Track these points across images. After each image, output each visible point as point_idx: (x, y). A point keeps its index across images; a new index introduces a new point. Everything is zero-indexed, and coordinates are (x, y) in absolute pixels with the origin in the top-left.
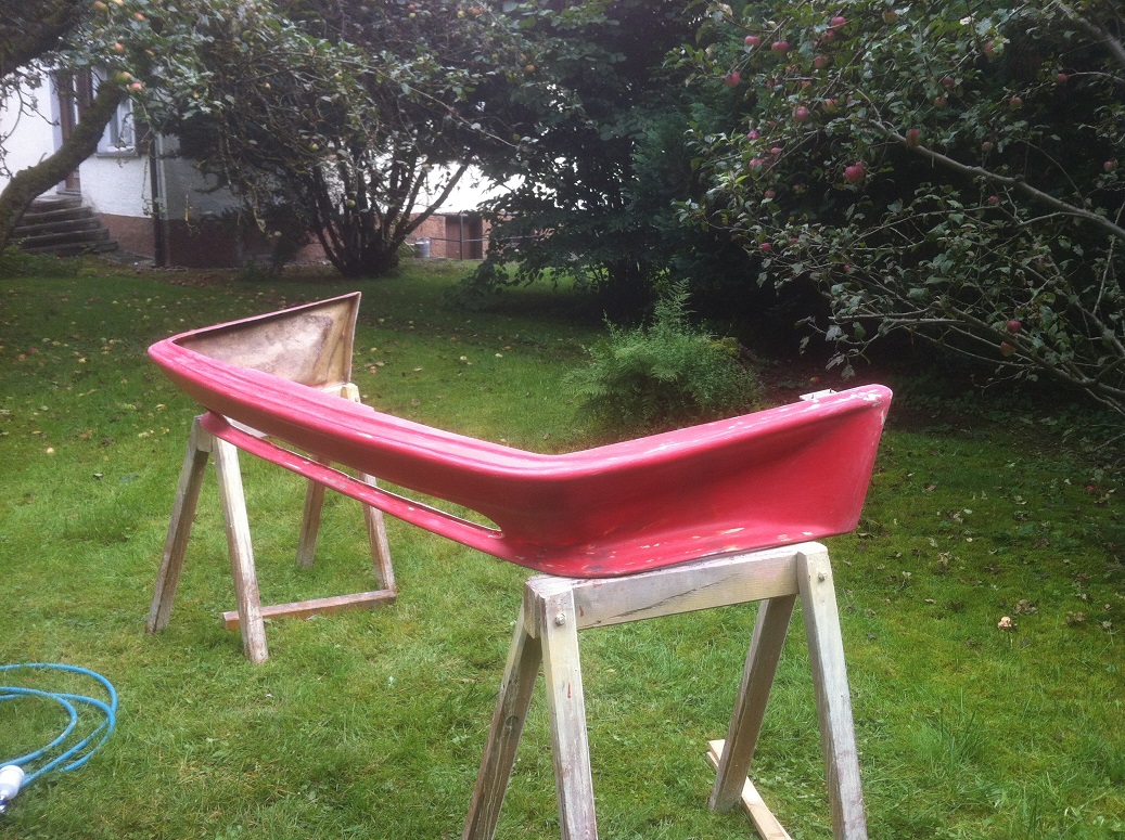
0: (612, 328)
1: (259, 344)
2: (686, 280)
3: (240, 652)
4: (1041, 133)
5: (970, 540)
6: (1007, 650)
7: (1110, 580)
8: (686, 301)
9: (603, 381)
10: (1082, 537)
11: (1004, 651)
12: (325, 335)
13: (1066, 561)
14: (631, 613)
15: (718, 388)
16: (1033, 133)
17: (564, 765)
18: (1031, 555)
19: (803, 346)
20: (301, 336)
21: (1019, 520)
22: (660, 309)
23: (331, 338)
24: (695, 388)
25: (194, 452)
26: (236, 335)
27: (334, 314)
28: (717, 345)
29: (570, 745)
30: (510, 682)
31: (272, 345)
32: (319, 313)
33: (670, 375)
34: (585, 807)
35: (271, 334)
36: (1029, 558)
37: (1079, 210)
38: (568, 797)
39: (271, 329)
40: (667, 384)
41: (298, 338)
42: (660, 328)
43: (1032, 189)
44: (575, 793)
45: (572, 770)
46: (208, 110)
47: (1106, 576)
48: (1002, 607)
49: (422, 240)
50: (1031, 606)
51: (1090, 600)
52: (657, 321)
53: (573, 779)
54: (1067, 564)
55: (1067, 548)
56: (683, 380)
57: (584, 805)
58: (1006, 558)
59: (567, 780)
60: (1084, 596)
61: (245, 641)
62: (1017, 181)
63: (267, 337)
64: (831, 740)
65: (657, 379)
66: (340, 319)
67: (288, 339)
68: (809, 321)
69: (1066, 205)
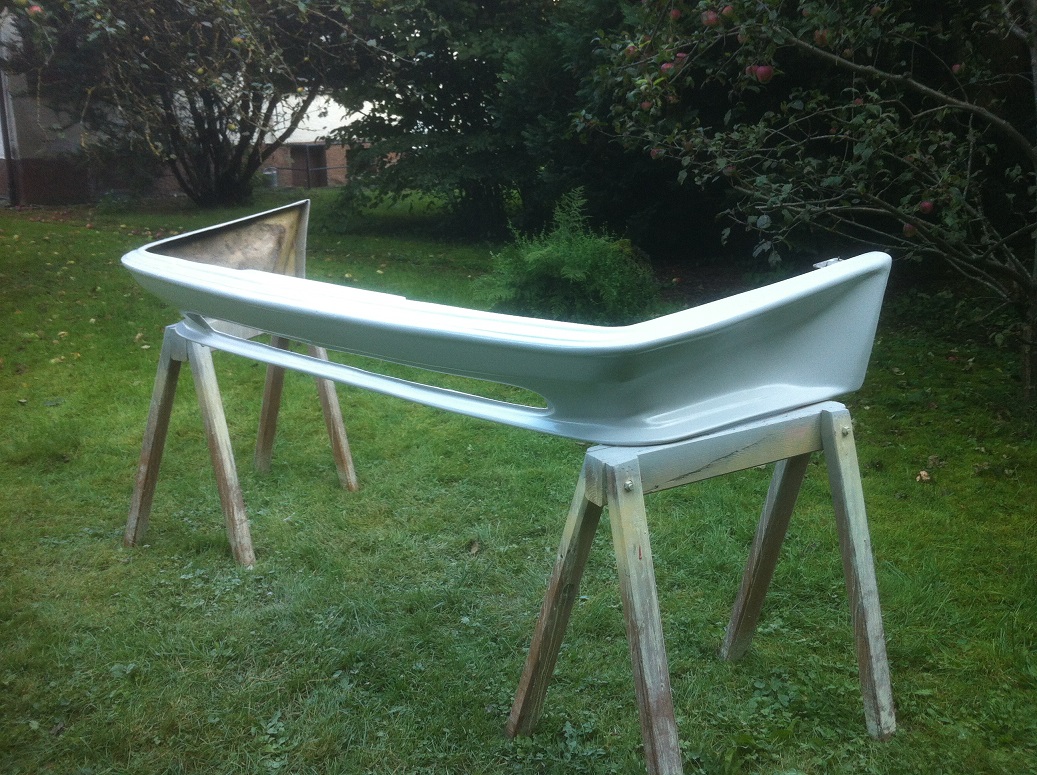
0: (517, 234)
1: (221, 253)
2: (581, 188)
3: (227, 556)
4: (926, 33)
5: (868, 408)
6: (933, 499)
7: (999, 435)
8: (583, 206)
9: (512, 285)
10: (964, 399)
11: (930, 501)
12: (279, 242)
13: (957, 420)
14: (684, 476)
15: (622, 286)
16: (920, 33)
17: (639, 623)
18: (925, 418)
19: (725, 237)
20: (258, 244)
21: (904, 388)
22: (558, 215)
23: (284, 246)
24: (602, 286)
25: (168, 362)
26: (198, 245)
27: (285, 221)
28: (615, 246)
29: (643, 605)
30: (569, 551)
31: (233, 253)
32: (272, 222)
33: (578, 275)
34: (659, 661)
35: (230, 243)
36: (925, 420)
37: (961, 103)
38: (644, 654)
39: (230, 238)
40: (577, 284)
41: (256, 246)
42: (562, 232)
43: (919, 85)
44: (650, 650)
45: (647, 626)
46: (112, 30)
47: (996, 430)
48: (916, 463)
49: (269, 170)
50: (941, 460)
51: (989, 452)
52: (557, 227)
53: (647, 636)
54: (958, 423)
55: (954, 410)
56: (590, 279)
57: (658, 660)
58: (904, 421)
59: (642, 637)
60: (983, 449)
61: (233, 544)
62: (906, 77)
63: (227, 246)
64: (857, 583)
65: (568, 280)
66: (291, 227)
67: (246, 247)
68: (728, 213)
69: (949, 99)
